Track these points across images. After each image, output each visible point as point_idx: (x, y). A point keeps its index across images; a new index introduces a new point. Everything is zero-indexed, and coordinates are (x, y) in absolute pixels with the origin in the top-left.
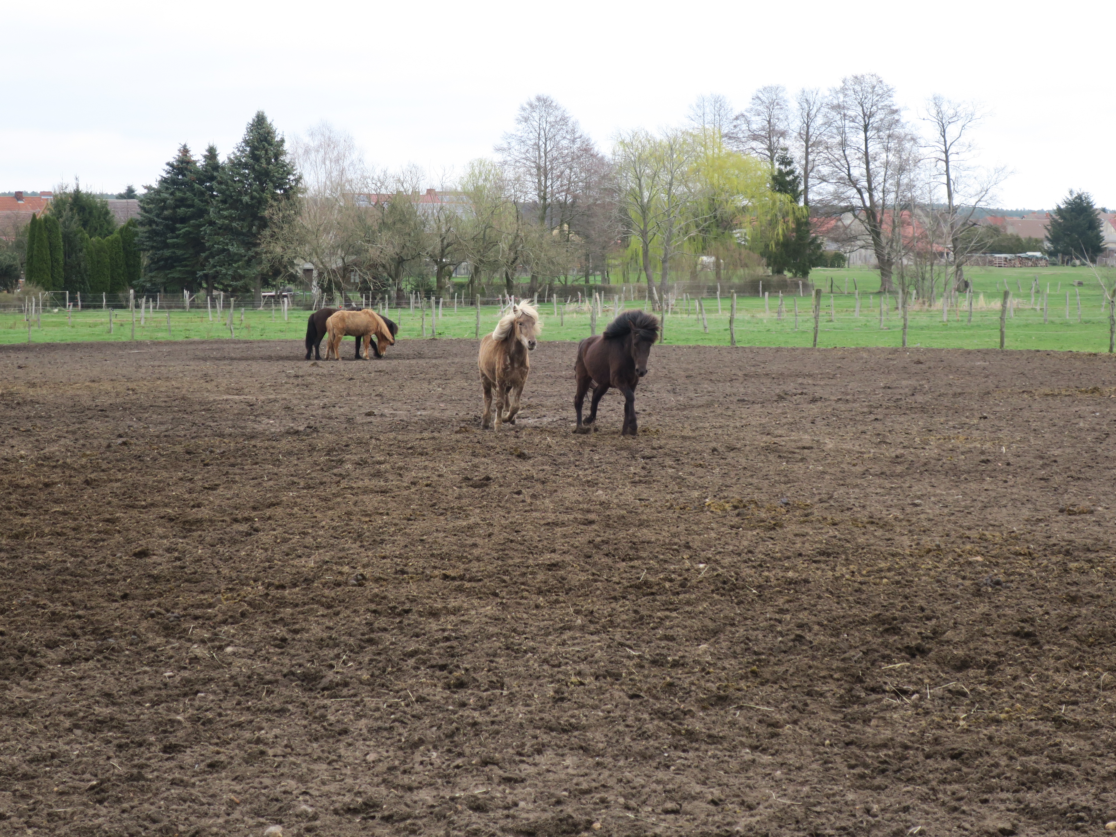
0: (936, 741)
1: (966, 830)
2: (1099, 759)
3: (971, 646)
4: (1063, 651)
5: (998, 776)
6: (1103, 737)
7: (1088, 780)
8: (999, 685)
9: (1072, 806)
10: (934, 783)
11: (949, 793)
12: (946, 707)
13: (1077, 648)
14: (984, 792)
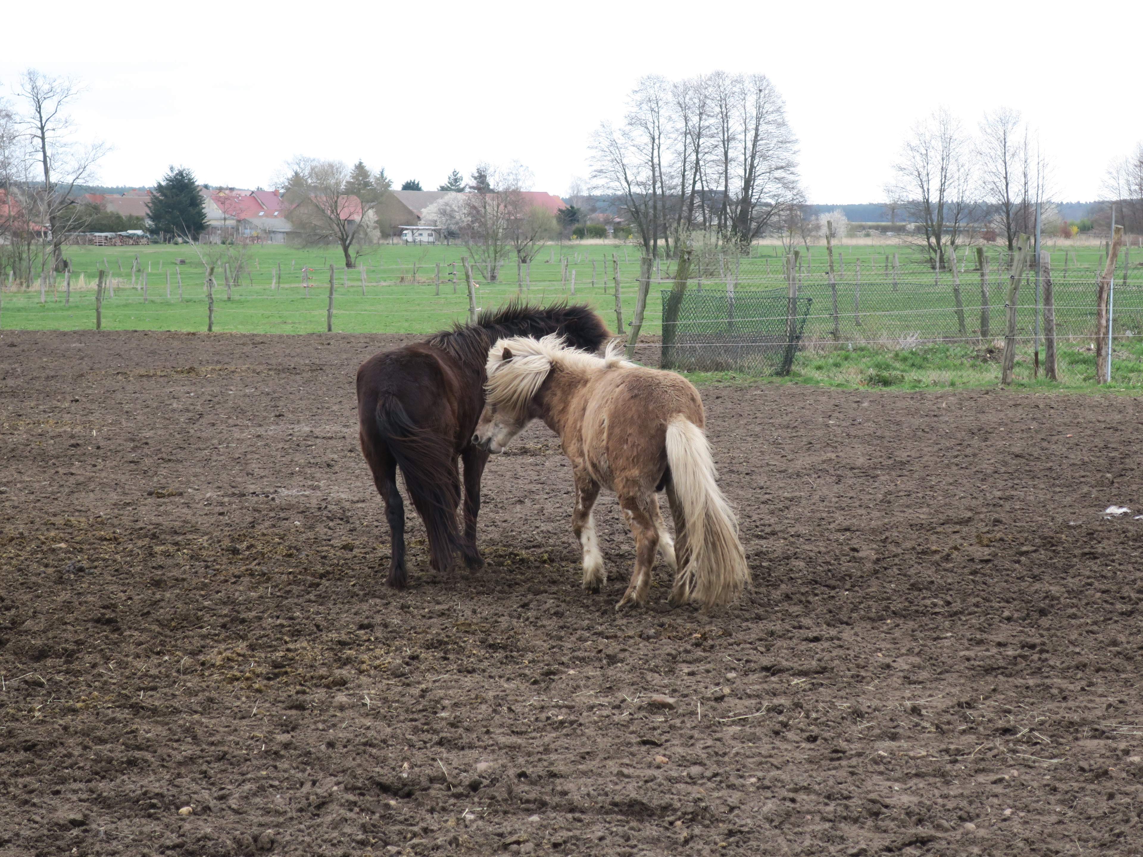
0: (10, 733)
1: (36, 823)
2: (175, 745)
3: (50, 635)
4: (144, 637)
5: (71, 766)
6: (181, 722)
7: (163, 766)
8: (77, 673)
9: (145, 793)
10: (5, 777)
11: (20, 786)
12: (21, 698)
13: (159, 633)
14: (56, 783)
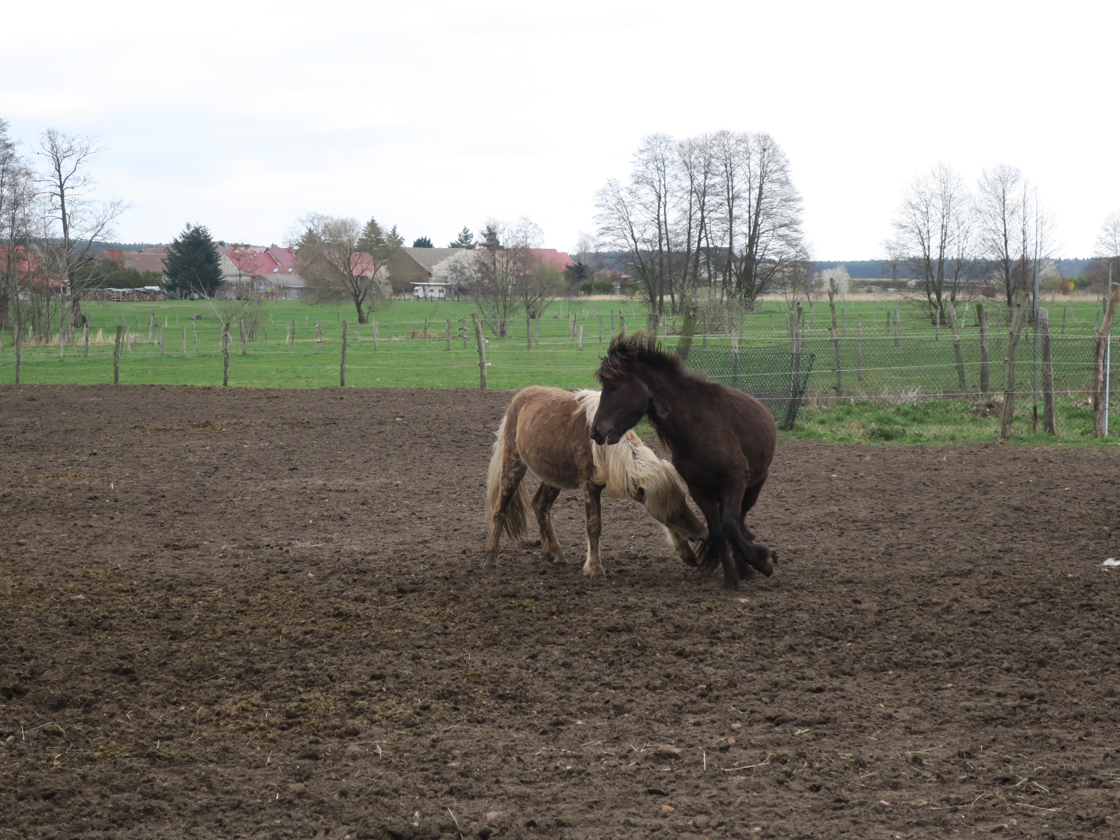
0: (30, 782)
2: (191, 794)
3: (69, 685)
4: (161, 687)
5: (89, 815)
6: (197, 771)
7: (179, 815)
8: (95, 723)
10: (25, 825)
11: (40, 834)
12: (40, 747)
13: (175, 683)
14: (74, 832)
